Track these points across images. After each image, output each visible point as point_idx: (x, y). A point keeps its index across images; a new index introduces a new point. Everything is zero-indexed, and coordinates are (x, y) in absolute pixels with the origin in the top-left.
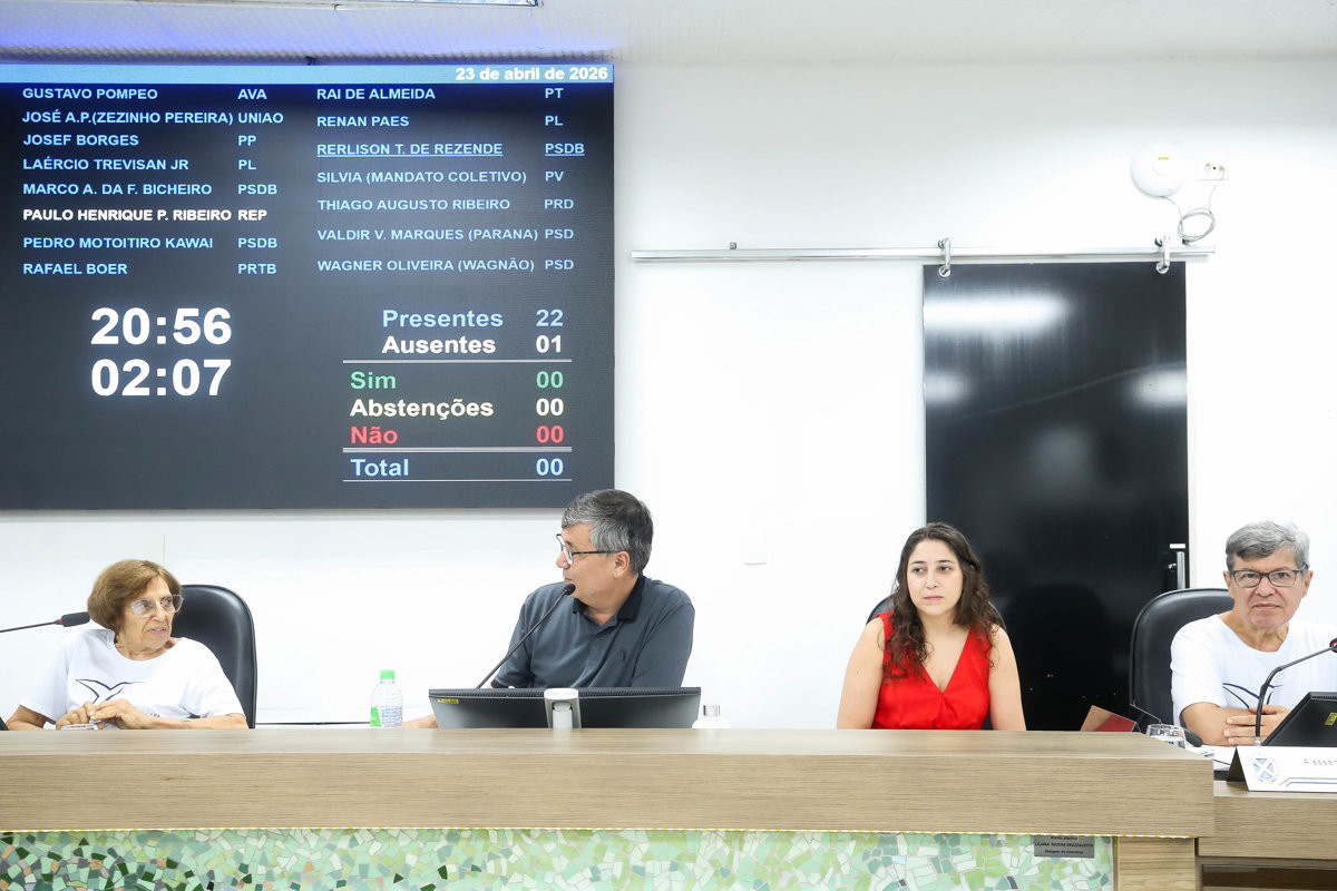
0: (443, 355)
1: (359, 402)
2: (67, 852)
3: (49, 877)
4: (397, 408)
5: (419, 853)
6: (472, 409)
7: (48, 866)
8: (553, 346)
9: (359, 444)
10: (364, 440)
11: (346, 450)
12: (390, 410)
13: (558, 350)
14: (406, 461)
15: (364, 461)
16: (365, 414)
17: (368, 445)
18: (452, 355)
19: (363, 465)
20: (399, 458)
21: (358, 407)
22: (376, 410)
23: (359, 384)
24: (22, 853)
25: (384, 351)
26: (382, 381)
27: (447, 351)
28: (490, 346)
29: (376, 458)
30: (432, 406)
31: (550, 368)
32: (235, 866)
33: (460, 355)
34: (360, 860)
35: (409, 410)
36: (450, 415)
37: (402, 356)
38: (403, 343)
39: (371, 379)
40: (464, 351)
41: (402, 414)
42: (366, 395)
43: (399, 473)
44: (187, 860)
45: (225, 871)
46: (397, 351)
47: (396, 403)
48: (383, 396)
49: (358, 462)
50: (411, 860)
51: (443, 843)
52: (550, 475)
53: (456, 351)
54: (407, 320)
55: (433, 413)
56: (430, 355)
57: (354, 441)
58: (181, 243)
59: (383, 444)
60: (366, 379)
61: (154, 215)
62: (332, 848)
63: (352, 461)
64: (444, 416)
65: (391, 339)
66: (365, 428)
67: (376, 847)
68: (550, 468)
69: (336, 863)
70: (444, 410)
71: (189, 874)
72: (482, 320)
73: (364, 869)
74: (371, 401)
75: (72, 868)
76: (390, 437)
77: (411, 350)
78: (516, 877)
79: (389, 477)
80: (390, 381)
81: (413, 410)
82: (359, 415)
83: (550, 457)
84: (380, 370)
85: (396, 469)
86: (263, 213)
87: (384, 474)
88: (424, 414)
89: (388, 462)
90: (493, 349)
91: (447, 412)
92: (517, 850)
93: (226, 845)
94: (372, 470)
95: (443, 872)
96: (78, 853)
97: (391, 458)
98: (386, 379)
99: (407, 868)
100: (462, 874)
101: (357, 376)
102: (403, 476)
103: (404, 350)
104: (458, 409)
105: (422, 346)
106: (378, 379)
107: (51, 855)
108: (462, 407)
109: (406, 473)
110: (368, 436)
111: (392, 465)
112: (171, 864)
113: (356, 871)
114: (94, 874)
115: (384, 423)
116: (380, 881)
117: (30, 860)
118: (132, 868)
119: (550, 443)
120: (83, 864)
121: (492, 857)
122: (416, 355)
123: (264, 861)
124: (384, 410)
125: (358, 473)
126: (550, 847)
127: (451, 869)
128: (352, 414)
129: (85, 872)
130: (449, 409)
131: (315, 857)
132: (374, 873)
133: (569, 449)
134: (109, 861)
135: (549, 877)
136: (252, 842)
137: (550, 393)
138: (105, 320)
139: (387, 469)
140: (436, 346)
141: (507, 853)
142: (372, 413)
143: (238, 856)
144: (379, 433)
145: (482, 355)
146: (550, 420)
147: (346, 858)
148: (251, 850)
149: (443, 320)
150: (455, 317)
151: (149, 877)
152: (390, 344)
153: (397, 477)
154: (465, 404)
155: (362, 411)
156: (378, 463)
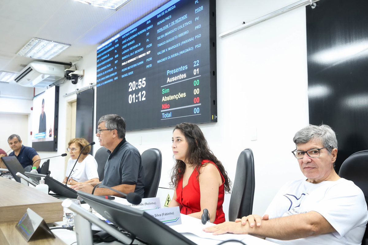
0: (177, 81)
1: (163, 97)
8: (197, 72)
9: (164, 109)
11: (161, 111)
14: (171, 113)
19: (164, 115)
23: (163, 92)
25: (167, 82)
28: (185, 76)
29: (166, 112)
30: (175, 96)
31: (196, 79)
37: (170, 83)
40: (181, 78)
41: (170, 99)
42: (164, 95)
43: (170, 116)
47: (169, 96)
48: (167, 95)
52: (197, 113)
53: (179, 79)
54: (171, 72)
56: (175, 81)
57: (162, 108)
58: (139, 64)
59: (167, 109)
61: (136, 58)
63: (162, 114)
64: (177, 98)
65: (168, 78)
66: (164, 105)
68: (196, 111)
72: (184, 68)
74: (165, 97)
76: (168, 106)
77: (172, 81)
80: (168, 90)
81: (172, 98)
83: (196, 107)
84: (167, 88)
86: (150, 51)
87: (167, 117)
88: (174, 98)
97: (169, 112)
101: (163, 90)
104: (180, 96)
105: (173, 79)
106: (166, 90)
110: (165, 107)
111: (168, 114)
115: (167, 102)
119: (197, 103)
124: (167, 99)
125: (163, 117)
128: (162, 101)
130: (178, 96)
133: (200, 104)
137: (196, 87)
138: (130, 85)
140: (176, 78)
144: (166, 105)
145: (184, 79)
146: (197, 95)
149: (177, 70)
150: (179, 69)
152: (169, 80)
153: (169, 118)
154: (181, 94)
155: (164, 100)
156: (166, 114)
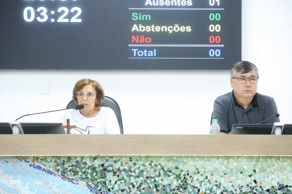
0: (170, 6)
1: (135, 25)
2: (147, 164)
3: (142, 171)
4: (151, 28)
5: (248, 166)
6: (182, 29)
7: (142, 168)
8: (216, 3)
9: (135, 43)
10: (137, 41)
11: (130, 45)
12: (148, 29)
13: (218, 4)
14: (155, 50)
15: (137, 50)
16: (138, 30)
17: (139, 43)
18: (174, 6)
19: (137, 52)
20: (152, 49)
21: (135, 28)
22: (142, 29)
23: (135, 18)
24: (135, 164)
25: (146, 4)
26: (145, 17)
27: (172, 4)
28: (189, 3)
29: (142, 49)
30: (166, 27)
31: (215, 12)
32: (195, 169)
33: (177, 6)
34: (231, 167)
35: (156, 29)
36: (173, 31)
37: (153, 7)
38: (154, 1)
39: (140, 16)
40: (179, 5)
41: (153, 31)
42: (138, 22)
43: (152, 55)
44: (181, 167)
45: (192, 170)
46: (151, 4)
47: (151, 26)
48: (145, 23)
49: (135, 50)
50: (245, 167)
51: (254, 163)
52: (215, 56)
53: (176, 4)
55: (166, 30)
56: (165, 6)
57: (133, 41)
59: (145, 43)
60: (138, 16)
62: (222, 164)
63: (132, 50)
64: (171, 32)
66: (138, 36)
67: (235, 164)
68: (215, 53)
69: (224, 168)
70: (171, 29)
71: (182, 171)
73: (232, 170)
74: (140, 25)
75: (149, 169)
76: (148, 40)
77: (157, 4)
78: (276, 172)
79: (148, 57)
80: (148, 17)
81: (158, 29)
82: (135, 31)
83: (215, 49)
84: (144, 12)
85: (151, 53)
87: (145, 55)
88: (162, 30)
89: (148, 50)
90: (191, 4)
91: (172, 30)
92: (276, 165)
93: (192, 163)
94: (141, 53)
95: (255, 171)
96: (150, 164)
98: (146, 16)
99: (244, 170)
100: (260, 172)
101: (135, 15)
102: (153, 56)
103: (154, 4)
104: (177, 29)
105: (162, 2)
106: (143, 16)
107: (143, 165)
108: (178, 28)
109: (155, 55)
110: (139, 40)
111: (149, 52)
112: (177, 168)
113: (229, 171)
114: (155, 171)
115: (146, 34)
116: (236, 173)
117: (137, 166)
118: (166, 169)
119: (215, 43)
120: (152, 168)
121: (269, 166)
122: (159, 6)
123: (203, 167)
124: (146, 29)
125: (135, 55)
126: (286, 164)
127: (257, 170)
128: (133, 30)
129: (152, 170)
130: (173, 29)
131: (218, 166)
132: (234, 171)
133: (223, 46)
134: (159, 167)
135: (285, 172)
136: (200, 162)
137: (215, 23)
139: (147, 53)
140: (167, 3)
141: (273, 165)
142: (141, 30)
143: (195, 166)
144: (144, 38)
145: (187, 6)
146: (215, 33)
147: (226, 167)
148: (199, 164)
151: (170, 171)
152: (148, 1)
153: (151, 57)
154: (180, 26)
156: (143, 51)
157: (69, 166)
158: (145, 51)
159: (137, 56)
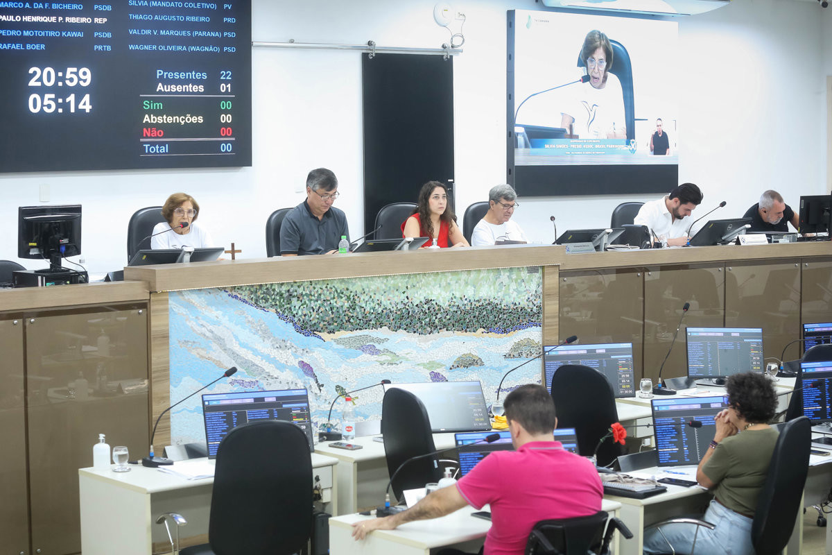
0: (182, 93)
1: (147, 116)
2: (324, 287)
3: (320, 295)
4: (163, 119)
5: (402, 283)
6: (194, 120)
7: (320, 291)
8: (227, 88)
9: (147, 137)
10: (149, 135)
11: (142, 140)
12: (160, 120)
13: (229, 91)
14: (167, 145)
15: (149, 145)
16: (149, 122)
17: (151, 137)
18: (186, 93)
19: (149, 147)
20: (163, 144)
21: (146, 119)
22: (154, 120)
23: (147, 107)
24: (314, 288)
25: (157, 90)
26: (156, 105)
27: (184, 90)
28: (201, 89)
29: (153, 144)
30: (177, 117)
31: (226, 100)
32: (361, 289)
33: (189, 93)
34: (390, 285)
35: (168, 119)
36: (185, 122)
37: (165, 93)
38: (165, 86)
39: (152, 104)
40: (191, 91)
41: (165, 122)
42: (150, 112)
43: (164, 151)
44: (350, 288)
45: (359, 290)
46: (163, 90)
47: (163, 116)
48: (157, 113)
49: (147, 146)
50: (400, 285)
51: (407, 279)
52: (226, 151)
53: (187, 90)
54: (167, 75)
55: (178, 121)
56: (177, 93)
57: (144, 135)
58: (69, 34)
59: (157, 137)
60: (150, 104)
61: (57, 19)
62: (382, 282)
63: (144, 145)
64: (183, 123)
65: (160, 84)
66: (149, 129)
67: (392, 281)
68: (226, 148)
69: (384, 287)
70: (183, 120)
71: (351, 292)
72: (198, 75)
73: (390, 287)
74: (152, 116)
75: (325, 292)
76: (160, 133)
77: (169, 90)
78: (423, 288)
79: (160, 153)
80: (160, 105)
81: (170, 120)
82: (147, 122)
83: (226, 142)
84: (156, 100)
85: (163, 149)
86: (105, 20)
87: (158, 152)
88: (174, 121)
89: (159, 146)
90: (203, 90)
92: (423, 280)
93: (359, 283)
94: (152, 150)
95: (407, 287)
96: (326, 287)
97: (160, 144)
98: (158, 105)
99: (399, 287)
100: (411, 287)
101: (146, 103)
102: (166, 153)
103: (166, 91)
104: (188, 120)
105: (173, 88)
107: (321, 288)
109: (167, 151)
110: (151, 133)
111: (161, 147)
112: (347, 289)
113: (388, 289)
114: (330, 293)
115: (157, 126)
116: (393, 291)
117: (316, 290)
118: (339, 291)
119: (226, 136)
120: (328, 290)
121: (418, 282)
122: (170, 93)
123: (368, 287)
124: (157, 120)
125: (147, 151)
126: (430, 279)
127: (409, 287)
128: (144, 122)
129: (328, 292)
130: (185, 119)
131: (379, 285)
132: (392, 289)
133: (233, 139)
134: (334, 289)
135: (430, 287)
136: (365, 282)
137: (226, 112)
138: (35, 73)
139: (159, 149)
140: (179, 88)
141: (421, 281)
142: (152, 122)
143: (362, 286)
144: (155, 131)
145: (198, 93)
146: (226, 124)
147: (386, 285)
148: (365, 283)
149: (182, 76)
150: (187, 74)
151: (342, 293)
152: (160, 87)
153: (163, 153)
154: (191, 117)
155: (148, 120)
156: (155, 146)
157: (261, 294)
158: (157, 147)
159: (149, 153)
